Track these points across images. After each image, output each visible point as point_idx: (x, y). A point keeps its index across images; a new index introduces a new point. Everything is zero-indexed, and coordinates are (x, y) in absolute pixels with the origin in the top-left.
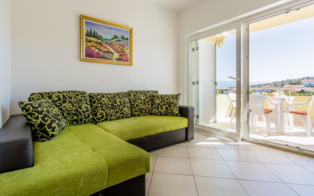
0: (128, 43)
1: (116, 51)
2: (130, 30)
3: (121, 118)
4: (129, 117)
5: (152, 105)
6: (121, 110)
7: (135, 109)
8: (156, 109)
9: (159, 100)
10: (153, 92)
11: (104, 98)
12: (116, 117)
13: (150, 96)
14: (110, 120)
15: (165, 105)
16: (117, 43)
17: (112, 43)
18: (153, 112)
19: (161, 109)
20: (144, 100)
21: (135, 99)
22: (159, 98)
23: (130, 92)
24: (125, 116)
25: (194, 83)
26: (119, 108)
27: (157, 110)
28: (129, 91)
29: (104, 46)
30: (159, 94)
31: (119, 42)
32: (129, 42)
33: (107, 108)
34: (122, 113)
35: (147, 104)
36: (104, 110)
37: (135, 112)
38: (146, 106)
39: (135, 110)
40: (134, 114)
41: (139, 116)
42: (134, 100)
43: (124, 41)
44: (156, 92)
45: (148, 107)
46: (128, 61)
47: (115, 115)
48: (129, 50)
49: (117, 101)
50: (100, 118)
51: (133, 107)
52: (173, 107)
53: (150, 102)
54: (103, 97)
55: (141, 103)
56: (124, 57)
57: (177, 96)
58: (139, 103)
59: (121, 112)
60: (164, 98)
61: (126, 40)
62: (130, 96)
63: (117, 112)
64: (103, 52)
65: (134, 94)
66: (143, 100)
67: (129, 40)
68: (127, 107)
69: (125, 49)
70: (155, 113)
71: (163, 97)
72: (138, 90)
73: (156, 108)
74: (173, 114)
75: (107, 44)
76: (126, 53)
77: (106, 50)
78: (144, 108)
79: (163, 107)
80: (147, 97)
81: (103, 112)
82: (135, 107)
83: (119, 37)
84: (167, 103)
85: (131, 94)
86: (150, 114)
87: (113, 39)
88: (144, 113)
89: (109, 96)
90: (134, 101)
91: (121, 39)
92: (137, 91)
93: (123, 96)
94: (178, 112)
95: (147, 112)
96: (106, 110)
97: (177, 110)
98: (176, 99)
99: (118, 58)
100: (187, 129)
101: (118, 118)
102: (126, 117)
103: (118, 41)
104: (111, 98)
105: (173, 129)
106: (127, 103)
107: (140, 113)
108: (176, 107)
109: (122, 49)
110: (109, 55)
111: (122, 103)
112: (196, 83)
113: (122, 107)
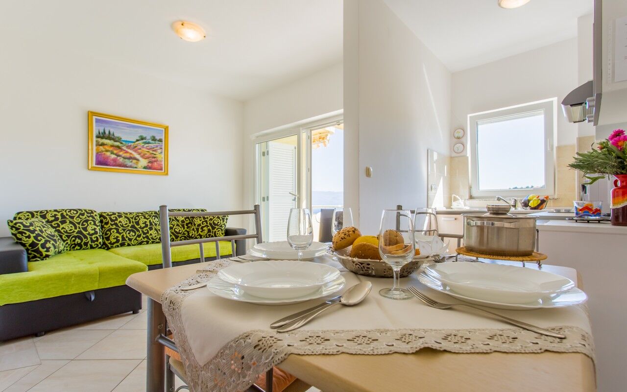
0: (162, 146)
1: (143, 157)
2: (165, 129)
3: (145, 243)
4: (158, 243)
6: (144, 233)
8: (195, 231)
9: (200, 220)
10: (199, 210)
11: (121, 218)
12: (136, 242)
14: (129, 245)
15: (208, 226)
16: (145, 146)
17: (136, 147)
19: (202, 232)
20: (183, 221)
22: (200, 218)
24: (150, 240)
25: (263, 199)
26: (143, 231)
27: (196, 232)
29: (125, 150)
31: (147, 145)
33: (124, 230)
34: (147, 237)
35: (186, 227)
36: (120, 234)
38: (184, 229)
43: (155, 143)
45: (187, 230)
46: (161, 169)
47: (136, 239)
48: (163, 155)
49: (141, 222)
50: (114, 243)
52: (217, 229)
54: (120, 216)
55: (178, 225)
56: (156, 164)
58: (174, 225)
59: (145, 236)
60: (207, 218)
61: (159, 142)
63: (139, 236)
64: (124, 158)
66: (181, 221)
68: (156, 229)
69: (157, 153)
70: (193, 236)
72: (176, 209)
73: (195, 230)
75: (128, 147)
76: (159, 159)
77: (128, 155)
78: (181, 232)
79: (204, 229)
81: (118, 235)
83: (148, 137)
84: (210, 224)
87: (137, 140)
88: (181, 237)
89: (129, 216)
91: (150, 141)
92: (174, 210)
93: (150, 216)
94: (223, 236)
95: (185, 236)
96: (122, 233)
97: (223, 234)
98: (223, 219)
99: (146, 165)
101: (141, 243)
102: (153, 242)
103: (145, 143)
104: (132, 218)
106: (155, 224)
107: (174, 237)
108: (222, 230)
109: (153, 154)
110: (131, 162)
111: (147, 224)
112: (266, 199)
113: (147, 230)
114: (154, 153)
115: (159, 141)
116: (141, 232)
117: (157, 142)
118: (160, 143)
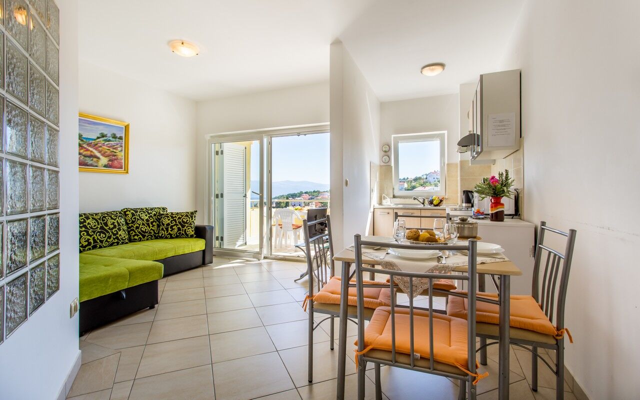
0: (122, 144)
1: (103, 155)
2: (126, 127)
3: (116, 244)
4: (127, 243)
5: (159, 226)
6: (114, 235)
7: (135, 232)
8: (164, 231)
9: (169, 220)
10: (160, 209)
11: (89, 220)
12: (108, 244)
13: (155, 215)
14: (101, 247)
15: (177, 225)
16: (106, 144)
17: (97, 144)
18: (160, 235)
19: (171, 231)
20: (147, 220)
21: (134, 220)
22: (168, 217)
23: (126, 210)
24: (120, 241)
25: (217, 196)
26: (112, 232)
27: (166, 232)
28: (124, 209)
29: (85, 148)
30: (168, 212)
31: (107, 143)
32: (124, 143)
33: (94, 232)
34: (117, 238)
35: (151, 225)
36: (91, 236)
37: (134, 236)
38: (149, 228)
39: (134, 234)
40: (133, 238)
41: (140, 241)
42: (132, 221)
44: (164, 209)
45: (153, 228)
46: (122, 168)
47: (107, 241)
48: (123, 154)
49: (109, 224)
50: (86, 246)
51: (131, 230)
52: (187, 227)
53: (156, 222)
54: (88, 218)
55: (143, 224)
56: (116, 162)
57: (192, 213)
58: (140, 225)
59: (115, 237)
60: (176, 217)
62: (126, 215)
63: (110, 237)
64: (84, 156)
65: (132, 213)
67: (124, 140)
68: (123, 230)
69: (117, 151)
70: (163, 236)
71: (174, 216)
72: (138, 208)
73: (165, 229)
74: (187, 235)
75: (89, 145)
76: (119, 157)
77: (88, 153)
78: (147, 231)
79: (173, 228)
80: (151, 216)
81: (89, 237)
82: (135, 229)
83: (109, 135)
84: (179, 222)
85: (127, 213)
86: (156, 238)
87: (98, 138)
88: (147, 237)
89: (95, 217)
90: (133, 222)
91: (111, 139)
92: (137, 209)
93: (116, 216)
94: (193, 233)
95: (151, 236)
96: (93, 235)
97: (193, 231)
98: (192, 217)
99: (107, 164)
100: (204, 251)
101: (112, 245)
102: (123, 243)
103: (106, 141)
104: (100, 219)
105: (187, 252)
106: (123, 225)
107: (141, 236)
108: (191, 227)
109: (113, 151)
110: (92, 160)
111: (116, 225)
112: (220, 196)
113: (116, 231)
114: (114, 150)
115: (119, 139)
116: (111, 233)
117: (117, 140)
118: (121, 140)
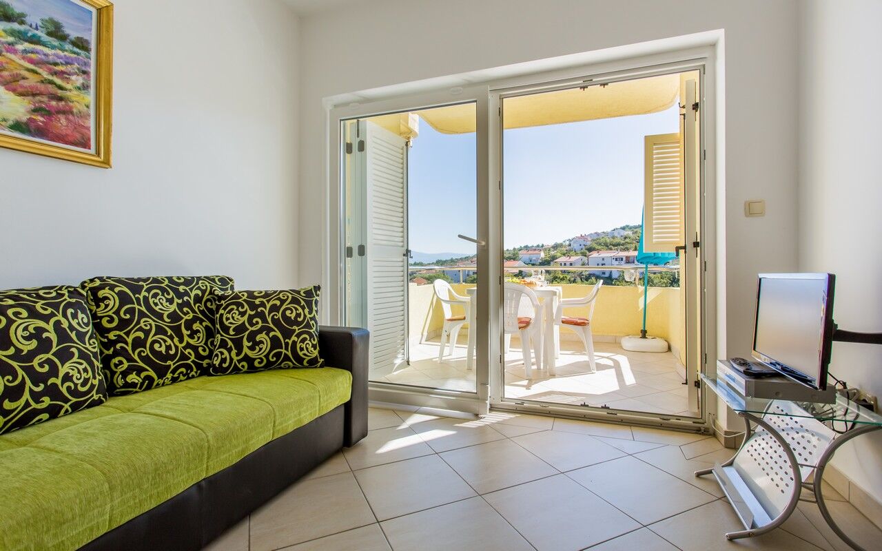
0: (86, 64)
1: (13, 85)
2: (99, 11)
3: (45, 416)
4: (99, 403)
5: (210, 333)
6: (37, 378)
7: (130, 359)
8: (230, 350)
9: (242, 314)
10: (213, 280)
12: (5, 418)
13: (198, 299)
15: (269, 330)
16: (19, 47)
18: (217, 362)
19: (252, 348)
20: (174, 317)
21: (128, 316)
22: (239, 305)
23: (98, 283)
24: (66, 400)
25: (350, 252)
26: (29, 370)
27: (234, 352)
28: (92, 281)
30: (236, 290)
31: (27, 46)
32: (93, 62)
34: (53, 392)
35: (185, 332)
37: (125, 374)
38: (181, 341)
39: (126, 365)
40: (121, 382)
41: (149, 388)
42: (121, 320)
43: (64, 50)
44: (224, 281)
45: (192, 342)
46: (86, 145)
48: (90, 98)
49: (17, 334)
51: (116, 354)
52: (298, 336)
53: (201, 321)
55: (160, 330)
56: (63, 121)
57: (309, 293)
58: (147, 333)
59: (40, 388)
60: (263, 305)
61: (76, 50)
62: (98, 301)
63: (15, 392)
65: (121, 294)
66: (169, 316)
67: (93, 54)
68: (83, 355)
69: (69, 86)
70: (225, 365)
71: (257, 302)
72: (144, 276)
73: (230, 344)
74: (300, 360)
76: (77, 107)
78: (172, 352)
79: (258, 338)
80: (187, 304)
82: (129, 349)
84: (276, 322)
85: (101, 294)
86: (204, 372)
88: (173, 372)
90: (123, 324)
91: (41, 34)
92: (139, 280)
93: (56, 306)
94: (316, 353)
95: (188, 367)
97: (314, 346)
98: (309, 304)
99: (24, 118)
100: (348, 407)
101: (25, 421)
102: (76, 408)
103: (22, 36)
106: (81, 336)
107: (152, 373)
108: (311, 336)
109: (51, 82)
111: (49, 340)
112: (355, 252)
113: (49, 361)
114: (58, 81)
115: (74, 44)
116: (20, 372)
117: (68, 46)
118: (82, 53)
